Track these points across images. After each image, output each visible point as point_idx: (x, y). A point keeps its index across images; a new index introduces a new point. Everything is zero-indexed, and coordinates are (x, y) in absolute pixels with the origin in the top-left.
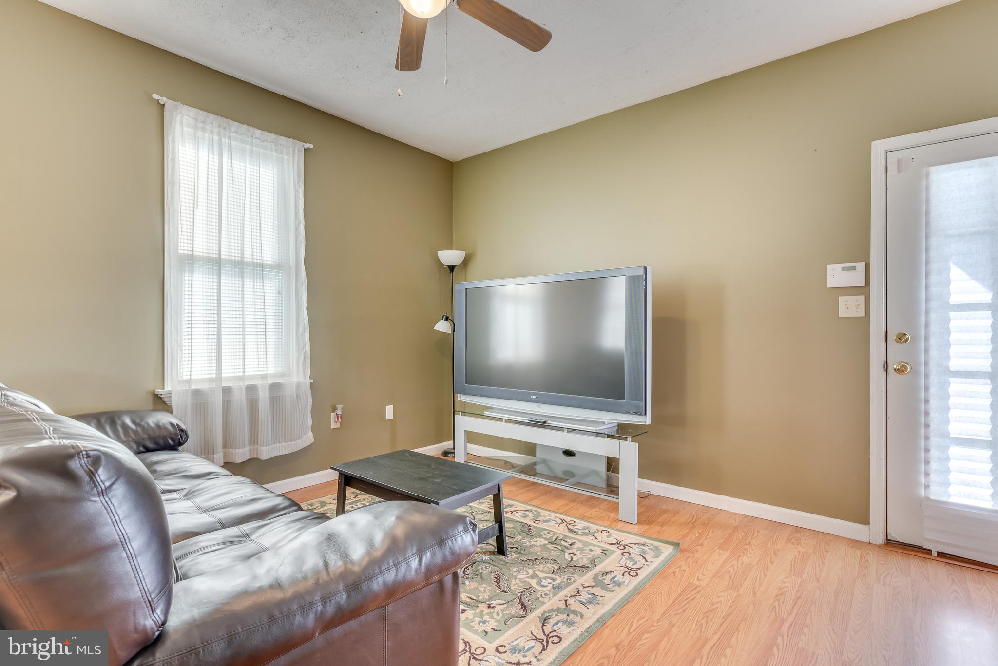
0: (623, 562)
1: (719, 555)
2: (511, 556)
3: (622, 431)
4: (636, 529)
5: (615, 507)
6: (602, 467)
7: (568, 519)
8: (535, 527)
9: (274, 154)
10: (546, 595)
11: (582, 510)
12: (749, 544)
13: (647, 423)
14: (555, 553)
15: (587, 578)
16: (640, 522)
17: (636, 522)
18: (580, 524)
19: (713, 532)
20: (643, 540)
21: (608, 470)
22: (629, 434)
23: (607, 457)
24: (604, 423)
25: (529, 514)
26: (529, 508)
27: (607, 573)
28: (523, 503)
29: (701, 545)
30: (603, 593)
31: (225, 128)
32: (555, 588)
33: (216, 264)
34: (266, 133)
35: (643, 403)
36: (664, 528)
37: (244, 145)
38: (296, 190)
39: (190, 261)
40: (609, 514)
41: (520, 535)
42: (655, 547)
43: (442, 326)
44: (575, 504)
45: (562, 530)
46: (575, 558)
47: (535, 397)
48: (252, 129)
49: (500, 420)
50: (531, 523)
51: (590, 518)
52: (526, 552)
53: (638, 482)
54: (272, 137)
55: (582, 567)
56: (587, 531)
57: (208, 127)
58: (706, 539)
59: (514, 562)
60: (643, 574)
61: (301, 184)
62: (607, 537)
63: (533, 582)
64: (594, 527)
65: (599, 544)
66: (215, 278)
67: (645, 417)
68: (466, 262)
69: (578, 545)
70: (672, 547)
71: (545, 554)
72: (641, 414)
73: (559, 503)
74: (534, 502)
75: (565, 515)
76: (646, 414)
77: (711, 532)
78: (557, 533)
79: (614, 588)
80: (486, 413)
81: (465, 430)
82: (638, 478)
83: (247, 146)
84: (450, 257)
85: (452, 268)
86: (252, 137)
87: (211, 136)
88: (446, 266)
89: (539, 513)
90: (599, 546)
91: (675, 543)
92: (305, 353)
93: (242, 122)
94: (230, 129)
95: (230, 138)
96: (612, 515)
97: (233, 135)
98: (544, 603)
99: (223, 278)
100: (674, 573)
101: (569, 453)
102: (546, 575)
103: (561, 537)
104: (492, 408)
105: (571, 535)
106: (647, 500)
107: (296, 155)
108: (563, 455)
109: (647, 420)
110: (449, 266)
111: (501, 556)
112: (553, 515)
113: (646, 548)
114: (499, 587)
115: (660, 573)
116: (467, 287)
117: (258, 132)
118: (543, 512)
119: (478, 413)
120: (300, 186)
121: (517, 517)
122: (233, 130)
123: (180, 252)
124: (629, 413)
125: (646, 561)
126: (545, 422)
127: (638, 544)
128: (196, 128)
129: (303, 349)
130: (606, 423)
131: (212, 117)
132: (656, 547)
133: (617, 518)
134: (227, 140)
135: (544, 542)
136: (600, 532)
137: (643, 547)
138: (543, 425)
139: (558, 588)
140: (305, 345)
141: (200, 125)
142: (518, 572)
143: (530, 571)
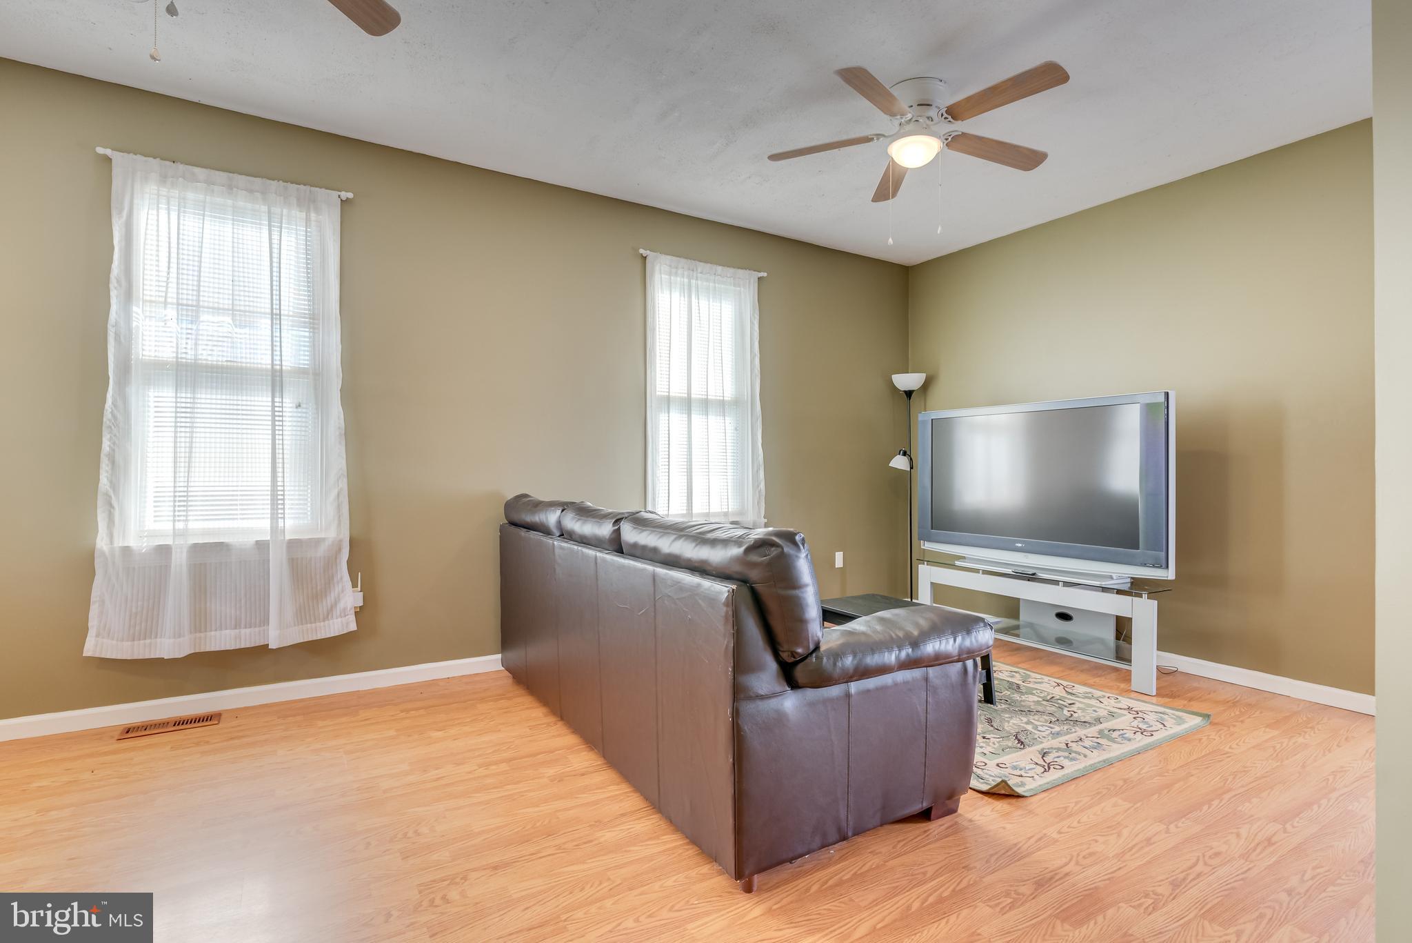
0: (1135, 723)
1: (1265, 732)
2: (1000, 706)
3: (1137, 587)
4: (1154, 700)
5: (1126, 677)
6: (1109, 634)
7: (1065, 683)
8: (1024, 686)
9: (732, 288)
10: (1044, 737)
11: (1083, 677)
12: (1312, 728)
13: (1169, 578)
14: (1051, 709)
15: (1093, 731)
16: (1158, 695)
17: (1154, 693)
18: (1080, 689)
19: (1261, 713)
20: (1162, 709)
21: (1118, 638)
22: (1145, 590)
23: (1118, 617)
24: (1111, 578)
25: (1017, 675)
26: (1016, 670)
27: (1114, 730)
28: (1008, 665)
29: (1242, 722)
30: (1110, 743)
31: (693, 271)
32: (1053, 734)
33: (687, 404)
34: (726, 269)
35: (1163, 554)
36: (1192, 703)
37: (708, 284)
38: (752, 323)
39: (668, 401)
40: (1119, 684)
41: (1007, 690)
42: (1177, 716)
43: (900, 463)
44: (1073, 671)
45: (1059, 692)
46: (1075, 715)
47: (1020, 545)
48: (715, 267)
49: (977, 571)
50: (1020, 683)
51: (1094, 685)
52: (1017, 704)
53: (1157, 656)
54: (731, 271)
55: (1084, 722)
56: (1090, 695)
57: (680, 271)
58: (1249, 717)
59: (1004, 711)
60: (1157, 736)
61: (756, 316)
62: (1115, 702)
63: (1029, 727)
64: (1098, 693)
65: (1105, 707)
66: (685, 416)
67: (1166, 570)
68: (926, 387)
69: (1078, 705)
70: (1201, 718)
71: (1040, 708)
72: (1161, 567)
73: (1054, 669)
74: (1020, 665)
75: (1062, 679)
76: (1167, 567)
77: (1258, 712)
78: (1053, 694)
79: (1122, 742)
80: (957, 563)
81: (932, 583)
82: (1157, 650)
83: (711, 284)
84: (907, 381)
85: (909, 394)
86: (715, 274)
87: (682, 280)
88: (901, 391)
89: (1029, 675)
90: (1105, 709)
91: (1204, 714)
92: (760, 492)
93: (706, 262)
94: (697, 270)
95: (697, 279)
96: (1123, 686)
97: (699, 275)
98: (1042, 743)
99: (693, 416)
100: (1200, 740)
101: (1064, 616)
102: (1041, 724)
103: (1058, 697)
104: (964, 558)
105: (1069, 697)
106: (1171, 677)
107: (752, 287)
108: (1055, 618)
109: (1170, 574)
110: (905, 392)
111: (989, 705)
112: (1046, 679)
113: (1166, 717)
114: (992, 726)
115: (1183, 738)
116: (933, 418)
117: (719, 269)
118: (1033, 675)
119: (948, 562)
120: (755, 318)
121: (1001, 676)
122: (699, 271)
123: (658, 393)
124: (1145, 565)
125: (1164, 726)
126: (1034, 574)
127: (1156, 712)
128: (670, 274)
129: (758, 486)
130: (1115, 578)
131: (683, 261)
132: (1180, 718)
133: (1129, 688)
134: (694, 281)
135: (1036, 699)
136: (1106, 698)
137: (1162, 715)
138: (1032, 578)
139: (1058, 734)
140: (760, 483)
141: (674, 270)
142: (1011, 718)
143: (1025, 720)
